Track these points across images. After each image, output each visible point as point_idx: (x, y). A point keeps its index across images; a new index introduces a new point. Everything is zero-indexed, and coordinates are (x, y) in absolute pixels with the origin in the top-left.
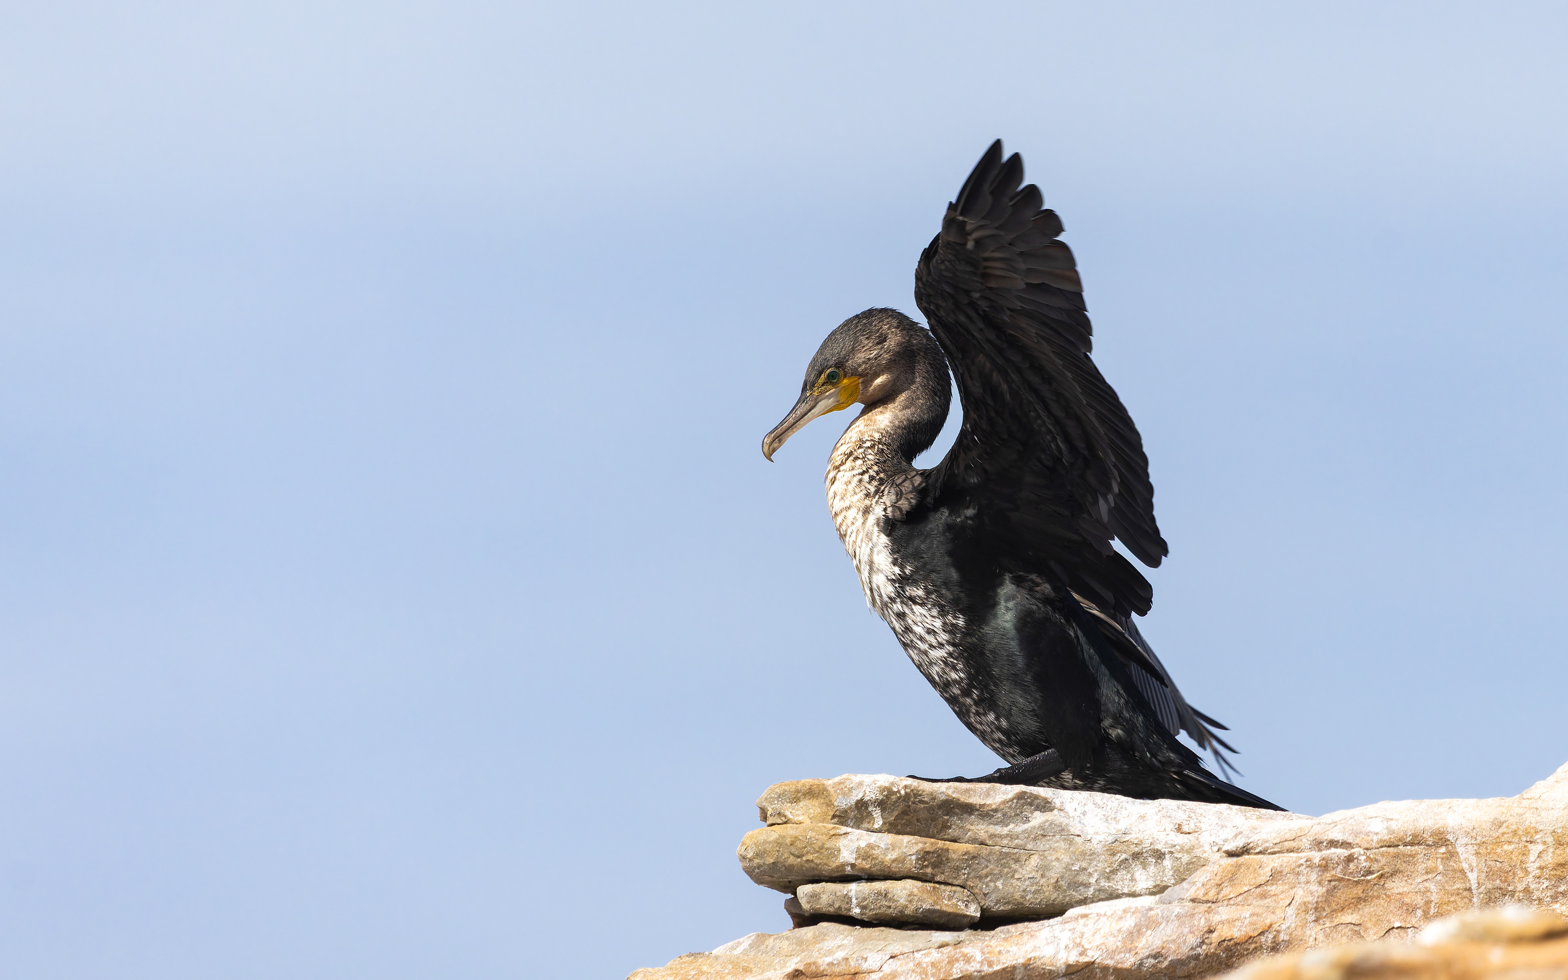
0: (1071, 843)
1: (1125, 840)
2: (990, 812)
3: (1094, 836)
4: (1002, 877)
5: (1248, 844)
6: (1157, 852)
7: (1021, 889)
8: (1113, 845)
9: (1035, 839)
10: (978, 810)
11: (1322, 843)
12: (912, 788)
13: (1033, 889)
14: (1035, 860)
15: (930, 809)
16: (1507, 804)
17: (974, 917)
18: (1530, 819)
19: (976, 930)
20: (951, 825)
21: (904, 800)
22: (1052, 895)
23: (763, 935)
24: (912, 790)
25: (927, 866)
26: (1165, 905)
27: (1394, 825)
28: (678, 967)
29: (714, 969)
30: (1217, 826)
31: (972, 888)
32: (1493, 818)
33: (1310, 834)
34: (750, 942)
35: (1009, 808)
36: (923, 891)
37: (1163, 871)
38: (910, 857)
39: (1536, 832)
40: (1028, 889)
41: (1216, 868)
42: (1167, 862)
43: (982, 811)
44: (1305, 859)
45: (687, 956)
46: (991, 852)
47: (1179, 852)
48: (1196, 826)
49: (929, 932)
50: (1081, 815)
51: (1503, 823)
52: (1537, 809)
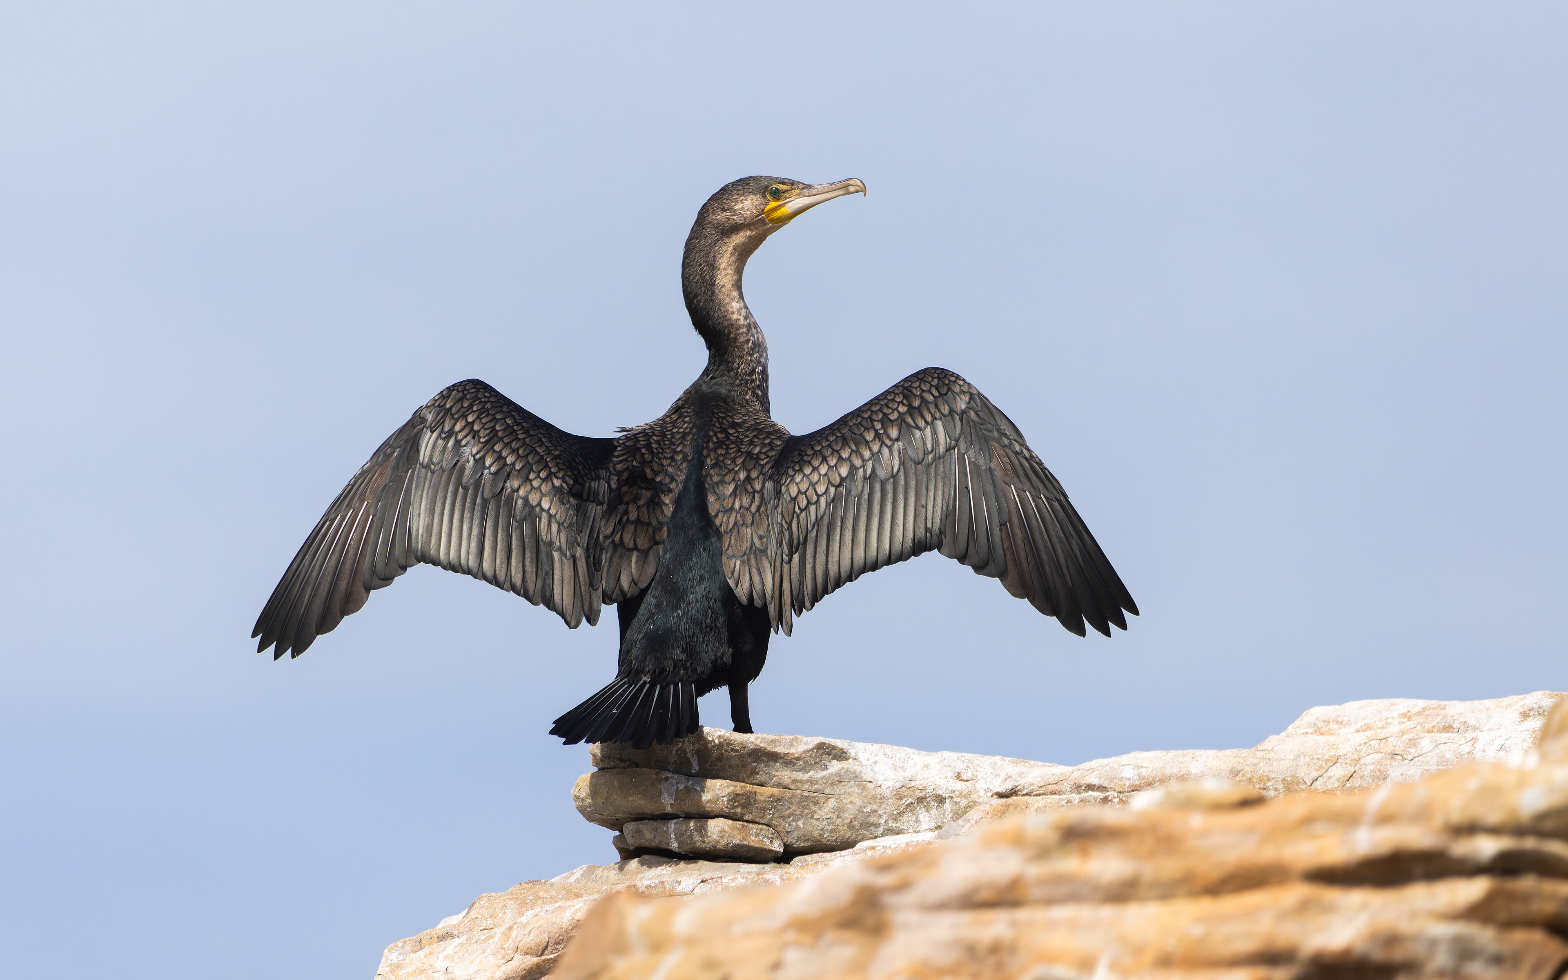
0: (864, 788)
1: (911, 786)
2: (793, 760)
3: (884, 783)
4: (802, 817)
5: (1016, 787)
6: (938, 797)
7: (820, 828)
8: (901, 790)
9: (832, 784)
10: (783, 758)
11: (1081, 786)
12: (725, 738)
13: (830, 828)
14: (832, 803)
15: (741, 757)
16: (1243, 755)
17: (778, 851)
18: (1263, 768)
19: (779, 863)
20: (759, 771)
21: (718, 749)
22: (846, 834)
23: (594, 867)
24: (725, 740)
25: (737, 807)
26: (943, 840)
27: (1144, 772)
28: (518, 892)
29: (549, 895)
30: (991, 775)
31: (776, 826)
32: (1230, 767)
33: (1070, 778)
34: (582, 872)
35: (810, 757)
36: (732, 828)
37: (944, 814)
38: (722, 799)
39: (1269, 780)
40: (826, 828)
41: (987, 808)
42: (948, 806)
43: (786, 759)
44: (1066, 801)
45: (526, 883)
46: (793, 796)
47: (958, 797)
48: (973, 775)
49: (738, 864)
50: (873, 764)
51: (1240, 772)
52: (1270, 760)
